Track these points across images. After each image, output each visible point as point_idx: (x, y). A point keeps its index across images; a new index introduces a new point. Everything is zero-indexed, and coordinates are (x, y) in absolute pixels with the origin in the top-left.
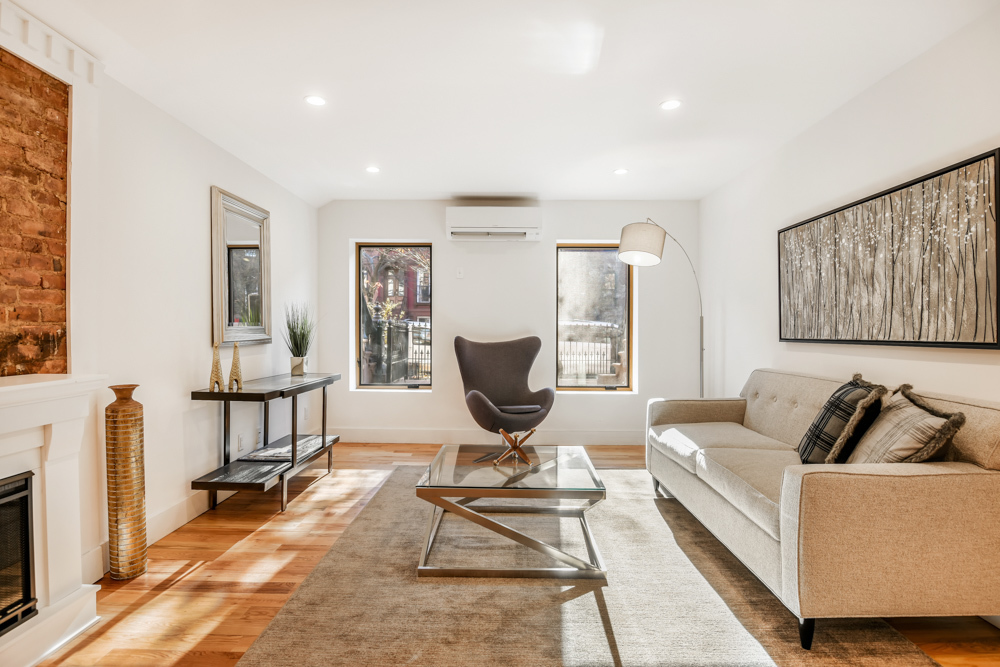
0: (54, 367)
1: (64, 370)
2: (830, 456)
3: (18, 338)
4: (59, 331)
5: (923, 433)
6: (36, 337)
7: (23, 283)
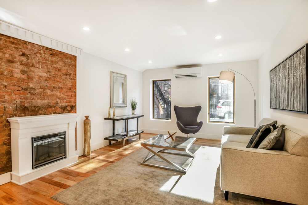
0: (74, 112)
1: (76, 112)
2: (252, 146)
3: (67, 106)
4: (75, 105)
5: (269, 140)
6: (70, 106)
7: (68, 96)
